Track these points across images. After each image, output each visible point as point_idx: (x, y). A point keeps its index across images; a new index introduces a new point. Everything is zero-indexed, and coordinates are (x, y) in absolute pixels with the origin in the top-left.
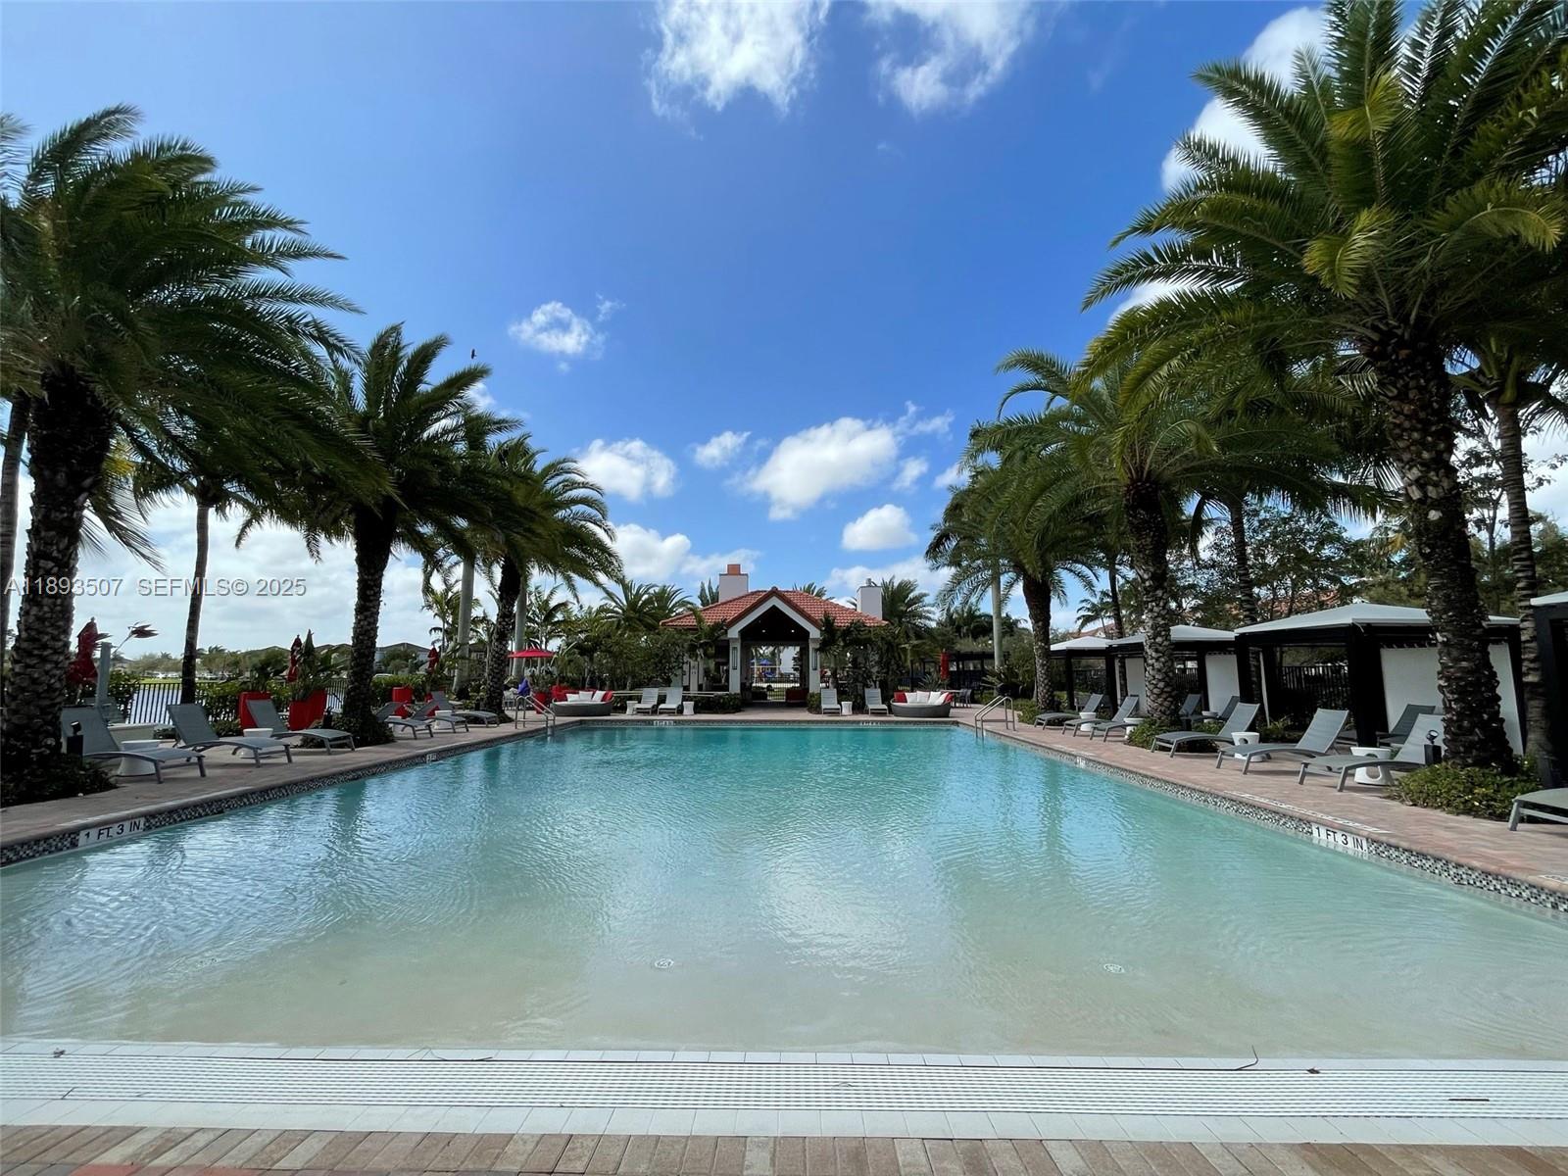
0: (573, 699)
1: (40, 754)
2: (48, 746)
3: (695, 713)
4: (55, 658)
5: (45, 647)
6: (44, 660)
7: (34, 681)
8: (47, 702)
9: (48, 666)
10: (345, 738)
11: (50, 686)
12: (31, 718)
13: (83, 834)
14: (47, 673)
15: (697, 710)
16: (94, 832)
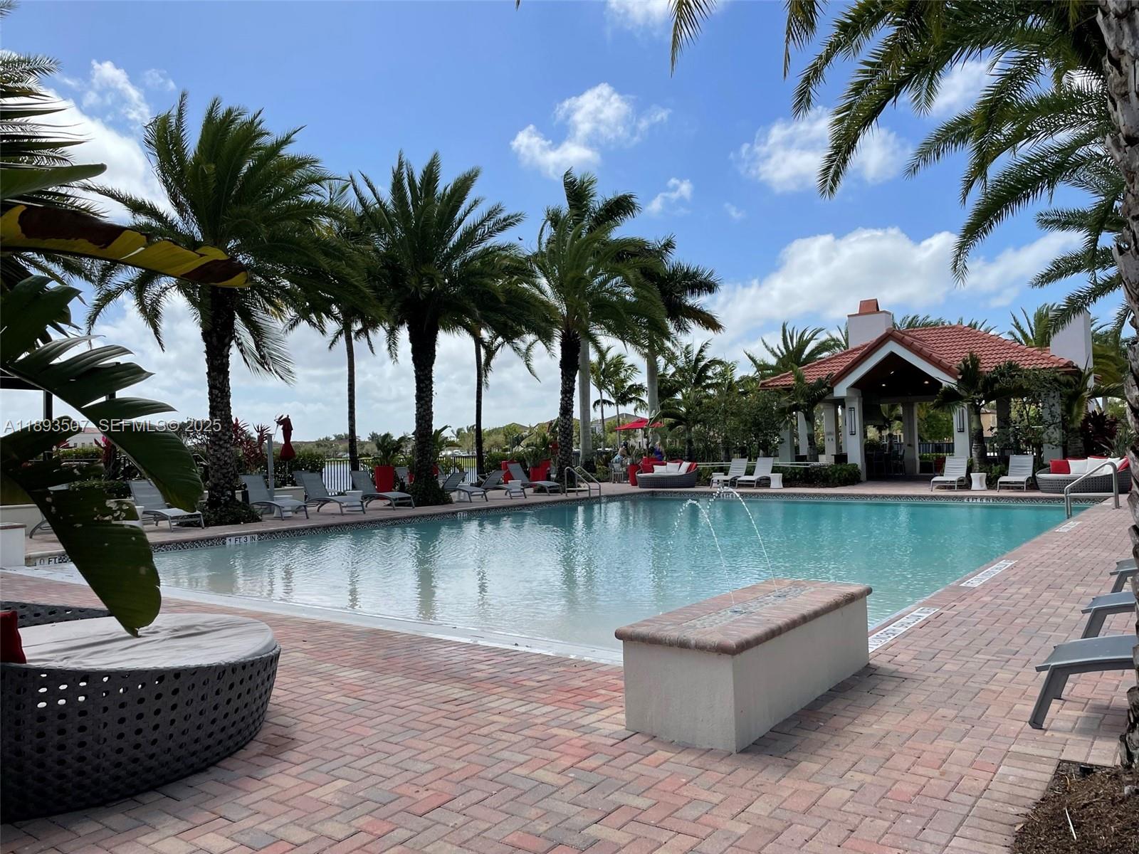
0: (659, 470)
1: (225, 500)
2: (228, 496)
3: (784, 486)
4: (225, 445)
5: (220, 439)
6: (221, 447)
7: (218, 459)
8: (226, 471)
9: (223, 450)
10: (409, 498)
11: (225, 461)
12: (220, 479)
13: (228, 539)
14: (223, 454)
15: (787, 482)
16: (233, 539)
